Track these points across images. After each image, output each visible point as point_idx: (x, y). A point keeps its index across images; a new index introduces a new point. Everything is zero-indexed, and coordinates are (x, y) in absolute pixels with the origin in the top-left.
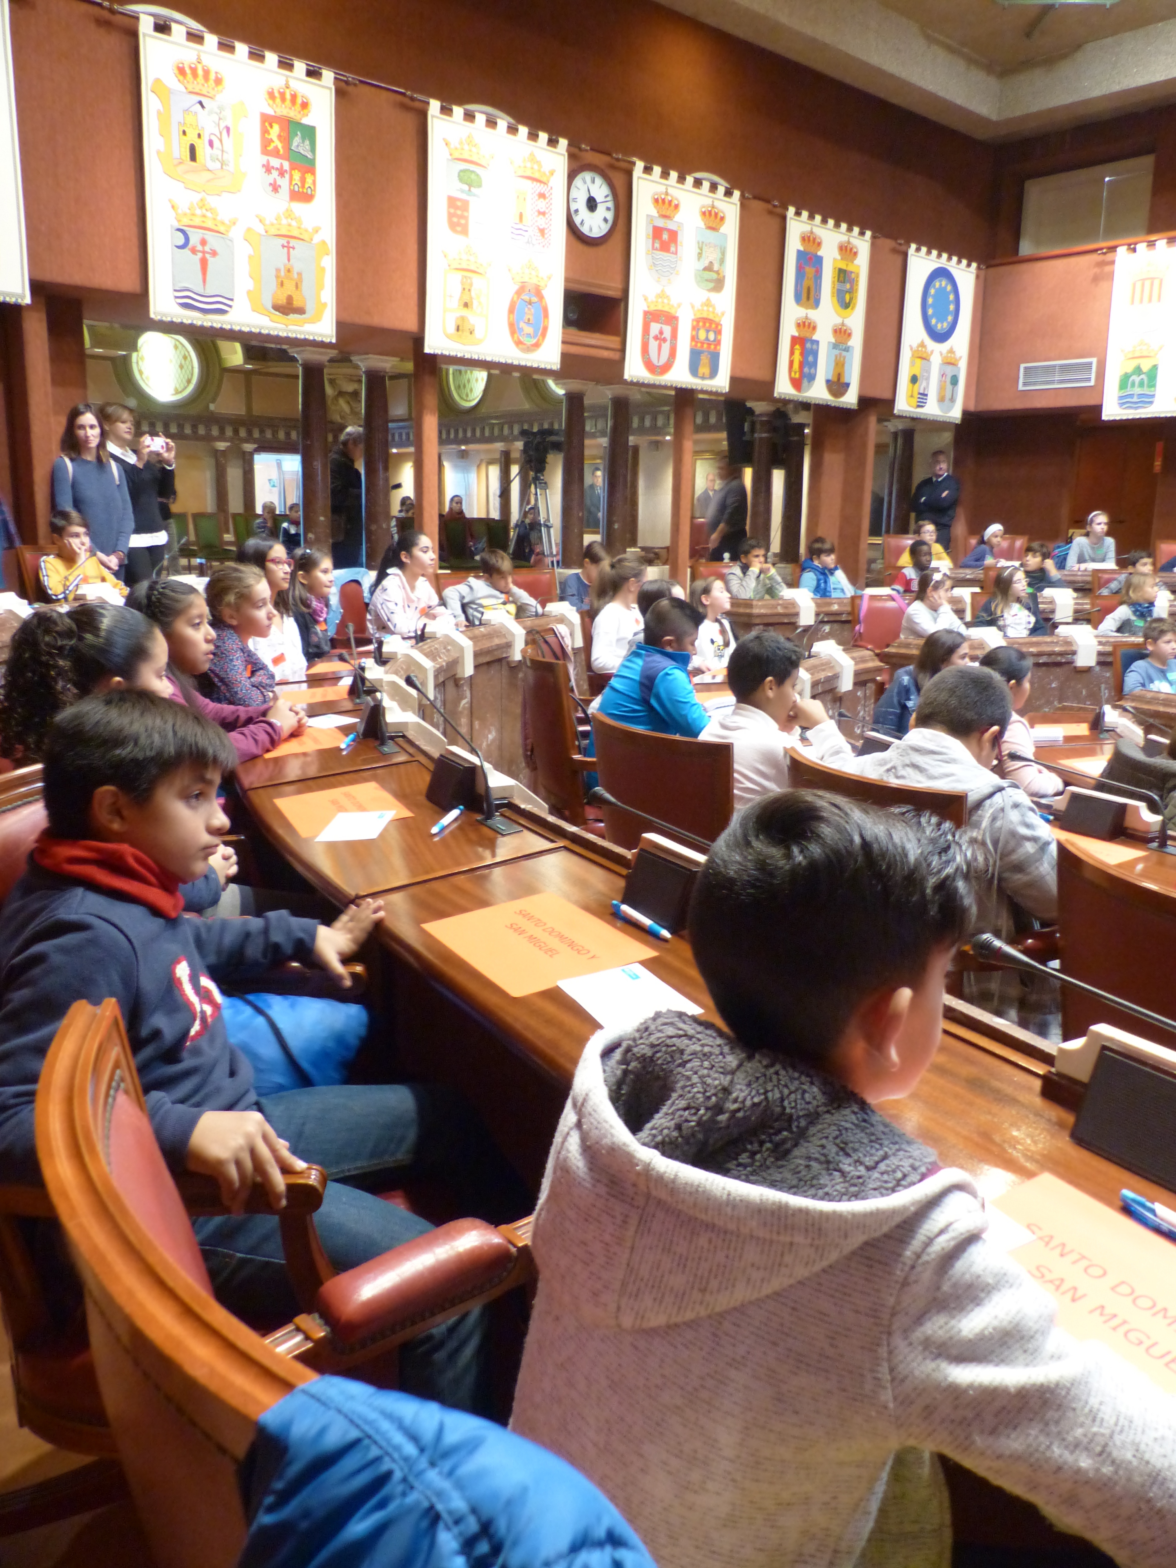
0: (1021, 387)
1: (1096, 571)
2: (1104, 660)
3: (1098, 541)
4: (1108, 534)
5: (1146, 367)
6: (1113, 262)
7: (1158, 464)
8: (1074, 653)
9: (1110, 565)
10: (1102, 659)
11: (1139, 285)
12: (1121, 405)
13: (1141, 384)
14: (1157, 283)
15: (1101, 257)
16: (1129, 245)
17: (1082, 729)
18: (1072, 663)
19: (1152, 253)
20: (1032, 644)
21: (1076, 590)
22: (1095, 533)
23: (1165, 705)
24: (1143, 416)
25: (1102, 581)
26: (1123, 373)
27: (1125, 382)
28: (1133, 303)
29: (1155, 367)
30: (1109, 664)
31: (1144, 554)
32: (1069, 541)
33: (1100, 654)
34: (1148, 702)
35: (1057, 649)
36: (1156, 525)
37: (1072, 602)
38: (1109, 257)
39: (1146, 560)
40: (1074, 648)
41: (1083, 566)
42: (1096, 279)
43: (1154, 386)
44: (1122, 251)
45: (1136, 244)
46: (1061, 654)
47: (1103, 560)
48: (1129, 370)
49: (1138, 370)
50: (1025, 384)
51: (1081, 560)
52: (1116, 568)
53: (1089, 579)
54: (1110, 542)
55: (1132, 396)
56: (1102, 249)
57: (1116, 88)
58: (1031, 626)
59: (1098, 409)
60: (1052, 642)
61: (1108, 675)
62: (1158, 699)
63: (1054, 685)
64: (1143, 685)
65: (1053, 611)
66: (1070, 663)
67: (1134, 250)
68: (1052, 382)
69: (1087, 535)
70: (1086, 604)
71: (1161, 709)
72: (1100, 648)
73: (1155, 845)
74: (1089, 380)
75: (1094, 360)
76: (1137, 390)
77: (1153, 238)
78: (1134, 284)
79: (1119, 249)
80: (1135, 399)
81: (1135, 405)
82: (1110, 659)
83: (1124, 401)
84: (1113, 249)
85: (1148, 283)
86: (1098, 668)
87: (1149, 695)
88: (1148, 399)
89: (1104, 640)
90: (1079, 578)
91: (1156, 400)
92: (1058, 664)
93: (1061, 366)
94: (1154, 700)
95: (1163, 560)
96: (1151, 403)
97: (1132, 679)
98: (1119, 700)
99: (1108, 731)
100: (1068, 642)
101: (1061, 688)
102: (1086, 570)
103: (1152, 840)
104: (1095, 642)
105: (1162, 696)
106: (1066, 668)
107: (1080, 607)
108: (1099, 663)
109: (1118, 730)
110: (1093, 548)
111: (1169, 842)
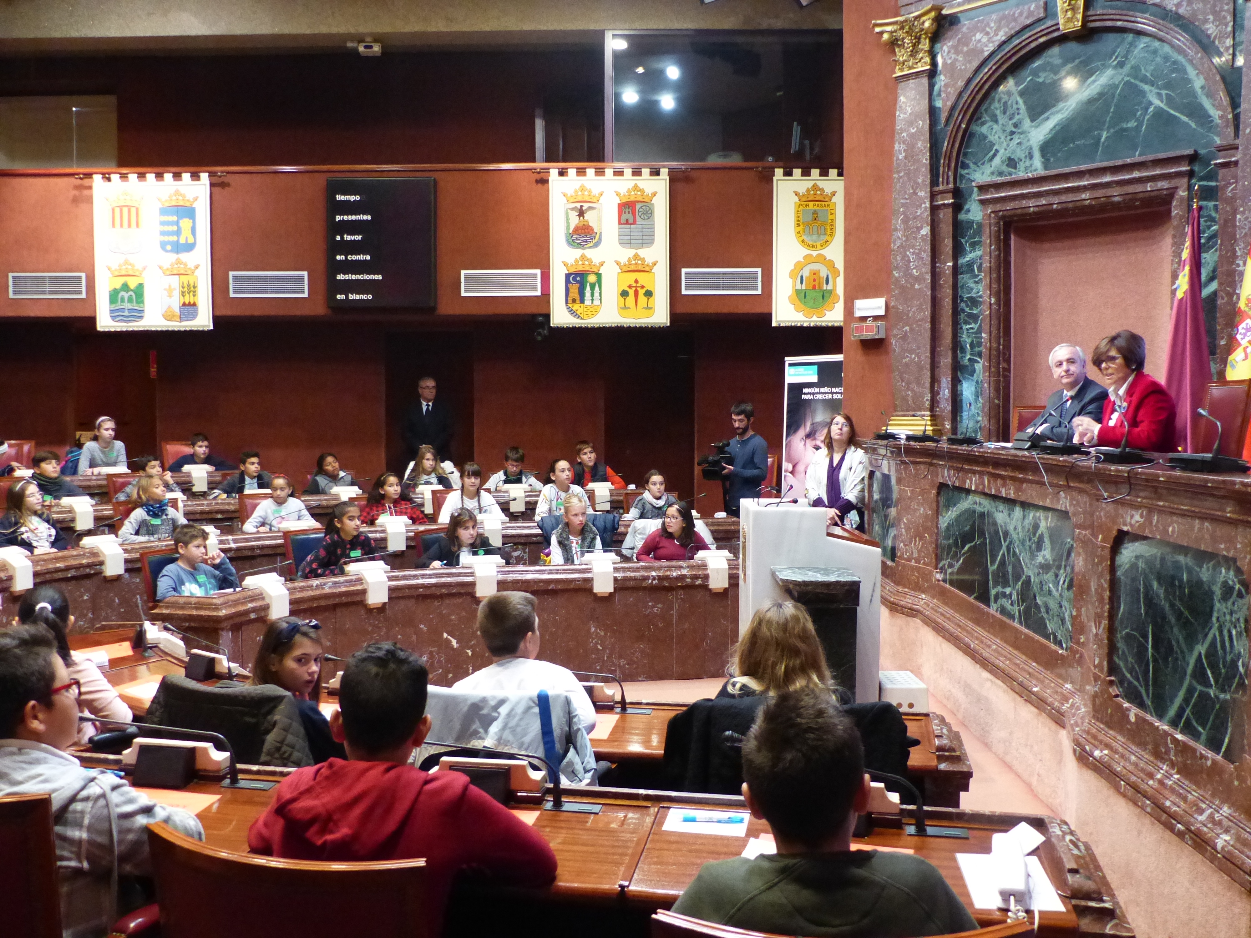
0: (11, 296)
1: (110, 476)
2: (132, 567)
3: (107, 445)
4: (116, 438)
5: (133, 283)
6: (90, 188)
7: (153, 370)
8: (102, 563)
9: (122, 469)
10: (130, 566)
11: (117, 211)
12: (113, 318)
13: (130, 300)
14: (133, 211)
15: (79, 182)
16: (103, 174)
17: (124, 649)
18: (101, 573)
19: (125, 184)
20: (57, 559)
21: (92, 495)
22: (104, 439)
23: (197, 609)
24: (136, 329)
25: (117, 485)
26: (111, 288)
27: (114, 296)
28: (113, 225)
29: (141, 286)
30: (138, 570)
31: (151, 457)
32: (80, 446)
33: (126, 561)
34: (182, 608)
35: (84, 561)
36: (159, 428)
37: (91, 509)
38: (86, 182)
39: (154, 463)
40: (101, 559)
41: (96, 470)
42: (75, 200)
43: (142, 302)
44: (97, 178)
45: (109, 174)
46: (89, 566)
47: (114, 464)
48: (118, 286)
49: (125, 287)
50: (15, 293)
51: (92, 465)
52: (129, 471)
53: (104, 483)
54: (119, 445)
55: (123, 310)
56: (78, 174)
57: (75, 34)
58: (53, 538)
59: (92, 320)
60: (79, 555)
61: (138, 580)
62: (191, 604)
63: (85, 598)
64: (175, 590)
65: (73, 520)
66: (100, 573)
67: (109, 180)
68: (44, 293)
69: (95, 438)
70: (107, 510)
71: (195, 613)
72: (127, 556)
73: (227, 781)
74: (80, 293)
75: (83, 275)
76: (127, 305)
77: (124, 171)
78: (113, 210)
79: (94, 176)
80: (126, 313)
81: (126, 319)
82: (139, 565)
83: (115, 314)
84: (89, 175)
85: (125, 210)
86: (127, 576)
87: (182, 600)
88: (138, 314)
89: (129, 547)
90: (94, 483)
91: (146, 314)
92: (88, 576)
93: (50, 278)
94: (187, 605)
95: (170, 461)
96: (141, 317)
97: (164, 584)
98: (154, 608)
99: (151, 648)
100: (94, 554)
101: (93, 599)
102: (99, 474)
103: (224, 777)
104: (120, 550)
105: (193, 600)
106: (95, 580)
107: (99, 514)
108: (126, 570)
109: (161, 646)
110: (103, 452)
111: (240, 776)
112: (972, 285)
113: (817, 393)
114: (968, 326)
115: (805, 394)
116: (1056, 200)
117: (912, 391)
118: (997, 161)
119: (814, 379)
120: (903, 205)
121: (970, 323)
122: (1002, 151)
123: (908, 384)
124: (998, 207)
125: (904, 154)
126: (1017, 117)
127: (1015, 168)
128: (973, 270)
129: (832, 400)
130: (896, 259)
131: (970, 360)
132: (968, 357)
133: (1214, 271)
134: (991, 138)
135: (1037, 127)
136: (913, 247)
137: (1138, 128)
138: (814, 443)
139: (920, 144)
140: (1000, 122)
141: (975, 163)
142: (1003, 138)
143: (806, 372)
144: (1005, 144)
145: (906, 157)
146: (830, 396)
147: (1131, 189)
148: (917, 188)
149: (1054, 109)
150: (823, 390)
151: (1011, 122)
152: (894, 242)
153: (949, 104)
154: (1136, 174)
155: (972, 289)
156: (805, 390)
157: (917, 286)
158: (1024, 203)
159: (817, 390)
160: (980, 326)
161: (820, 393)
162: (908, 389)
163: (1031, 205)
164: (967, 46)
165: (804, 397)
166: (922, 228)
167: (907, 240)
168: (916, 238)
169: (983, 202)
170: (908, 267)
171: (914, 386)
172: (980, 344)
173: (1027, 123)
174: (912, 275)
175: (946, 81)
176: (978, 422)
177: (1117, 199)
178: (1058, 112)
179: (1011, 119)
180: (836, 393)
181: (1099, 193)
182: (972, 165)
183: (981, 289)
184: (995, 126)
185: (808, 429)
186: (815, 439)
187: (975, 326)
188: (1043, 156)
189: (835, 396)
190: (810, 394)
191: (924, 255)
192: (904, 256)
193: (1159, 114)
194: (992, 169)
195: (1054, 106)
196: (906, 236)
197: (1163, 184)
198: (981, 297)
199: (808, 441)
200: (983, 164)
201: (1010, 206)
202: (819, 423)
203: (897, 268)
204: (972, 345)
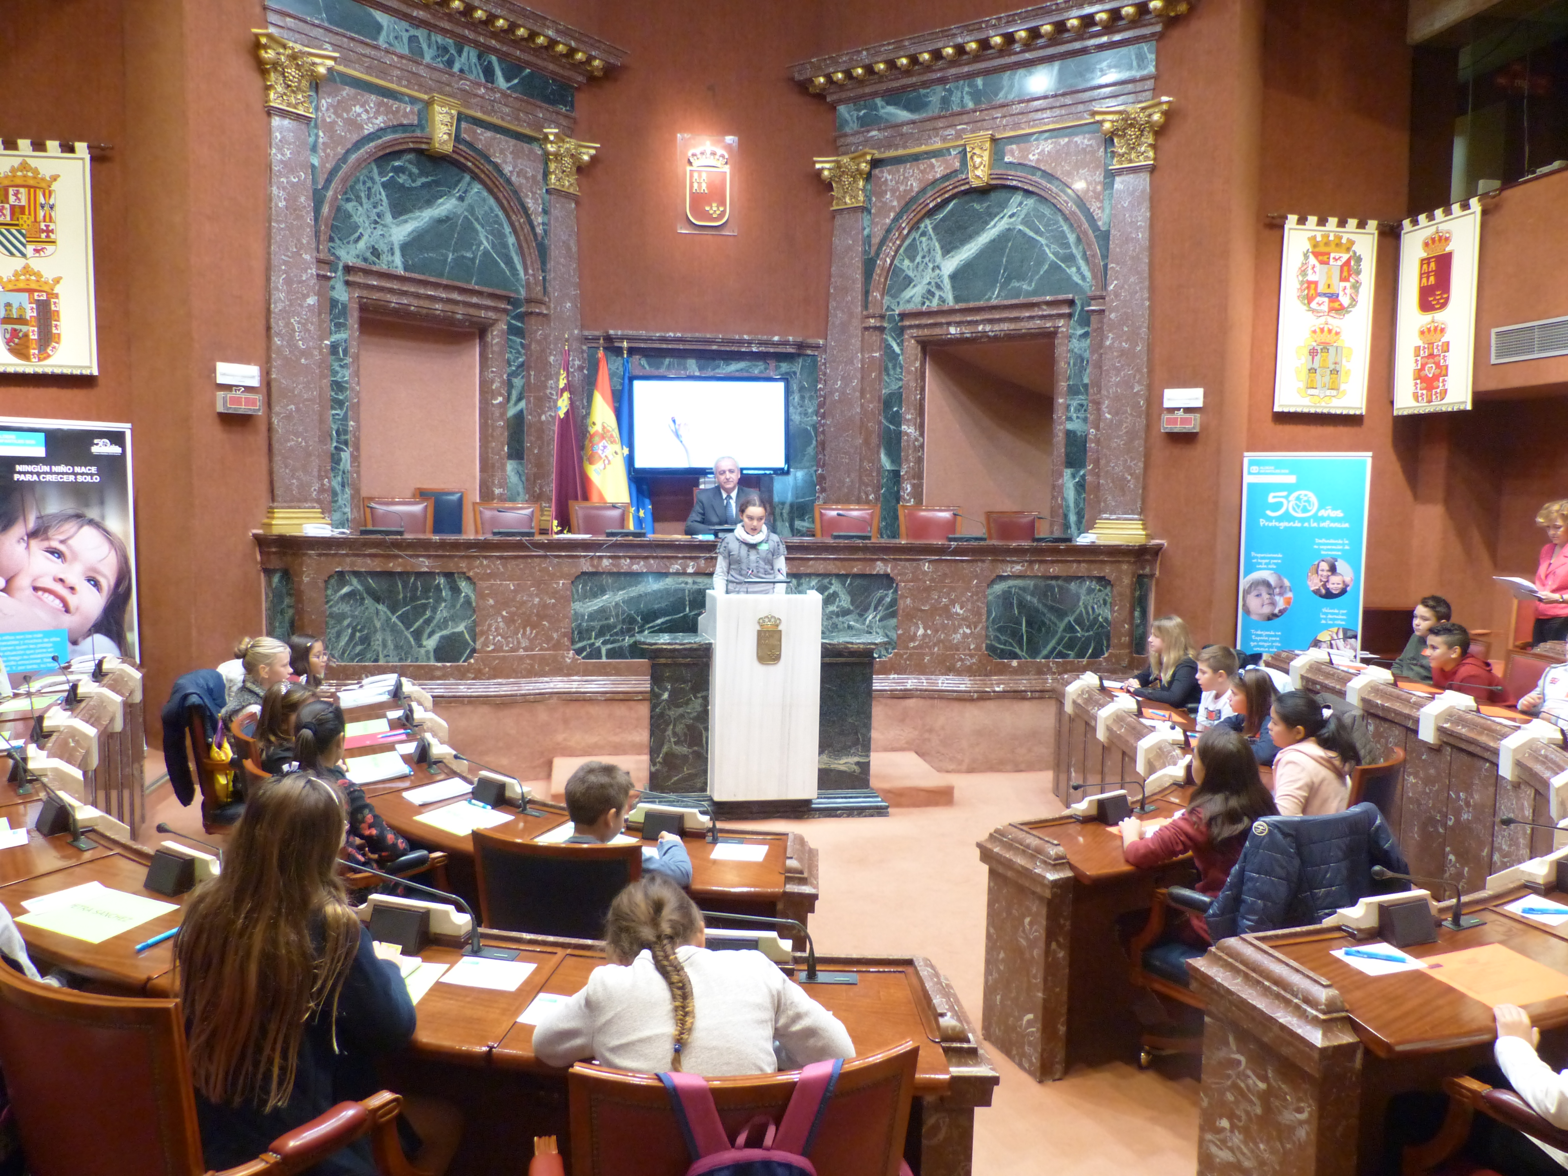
112: (338, 369)
113: (46, 473)
114: (334, 412)
115: (20, 473)
116: (415, 302)
117: (298, 479)
118: (361, 245)
119: (41, 452)
120: (285, 263)
121: (335, 409)
122: (365, 237)
123: (294, 470)
124: (365, 293)
125: (284, 203)
126: (380, 208)
127: (378, 258)
128: (338, 352)
129: (76, 484)
130: (278, 324)
131: (336, 447)
132: (335, 444)
133: (521, 394)
134: (355, 218)
135: (398, 225)
136: (299, 315)
137: (473, 260)
138: (46, 544)
139: (303, 199)
140: (365, 206)
141: (340, 239)
142: (367, 225)
143: (21, 441)
144: (369, 231)
145: (287, 208)
146: (72, 478)
147: (472, 311)
148: (301, 248)
149: (411, 215)
150: (55, 469)
151: (375, 210)
152: (275, 303)
153: (329, 166)
154: (475, 300)
155: (337, 372)
156: (18, 468)
157: (303, 361)
158: (389, 297)
159: (46, 468)
160: (346, 413)
161: (51, 473)
162: (293, 477)
163: (394, 300)
164: (348, 113)
165: (16, 477)
166: (308, 296)
167: (291, 305)
168: (301, 306)
169: (347, 283)
170: (292, 337)
171: (300, 474)
172: (346, 432)
173: (388, 218)
174: (297, 347)
175: (326, 140)
176: (344, 513)
177: (459, 317)
178: (416, 219)
179: (375, 207)
180: (82, 474)
181: (448, 307)
182: (337, 240)
183: (347, 374)
184: (360, 208)
185: (31, 524)
186: (47, 539)
187: (341, 413)
188: (403, 256)
189: (80, 479)
190: (31, 473)
191: (311, 327)
192: (288, 324)
193: (486, 253)
194: (357, 252)
195: (411, 211)
196: (290, 300)
197: (491, 315)
198: (346, 382)
199: (34, 543)
200: (348, 243)
201: (376, 296)
202: (54, 516)
203: (278, 334)
204: (338, 432)
